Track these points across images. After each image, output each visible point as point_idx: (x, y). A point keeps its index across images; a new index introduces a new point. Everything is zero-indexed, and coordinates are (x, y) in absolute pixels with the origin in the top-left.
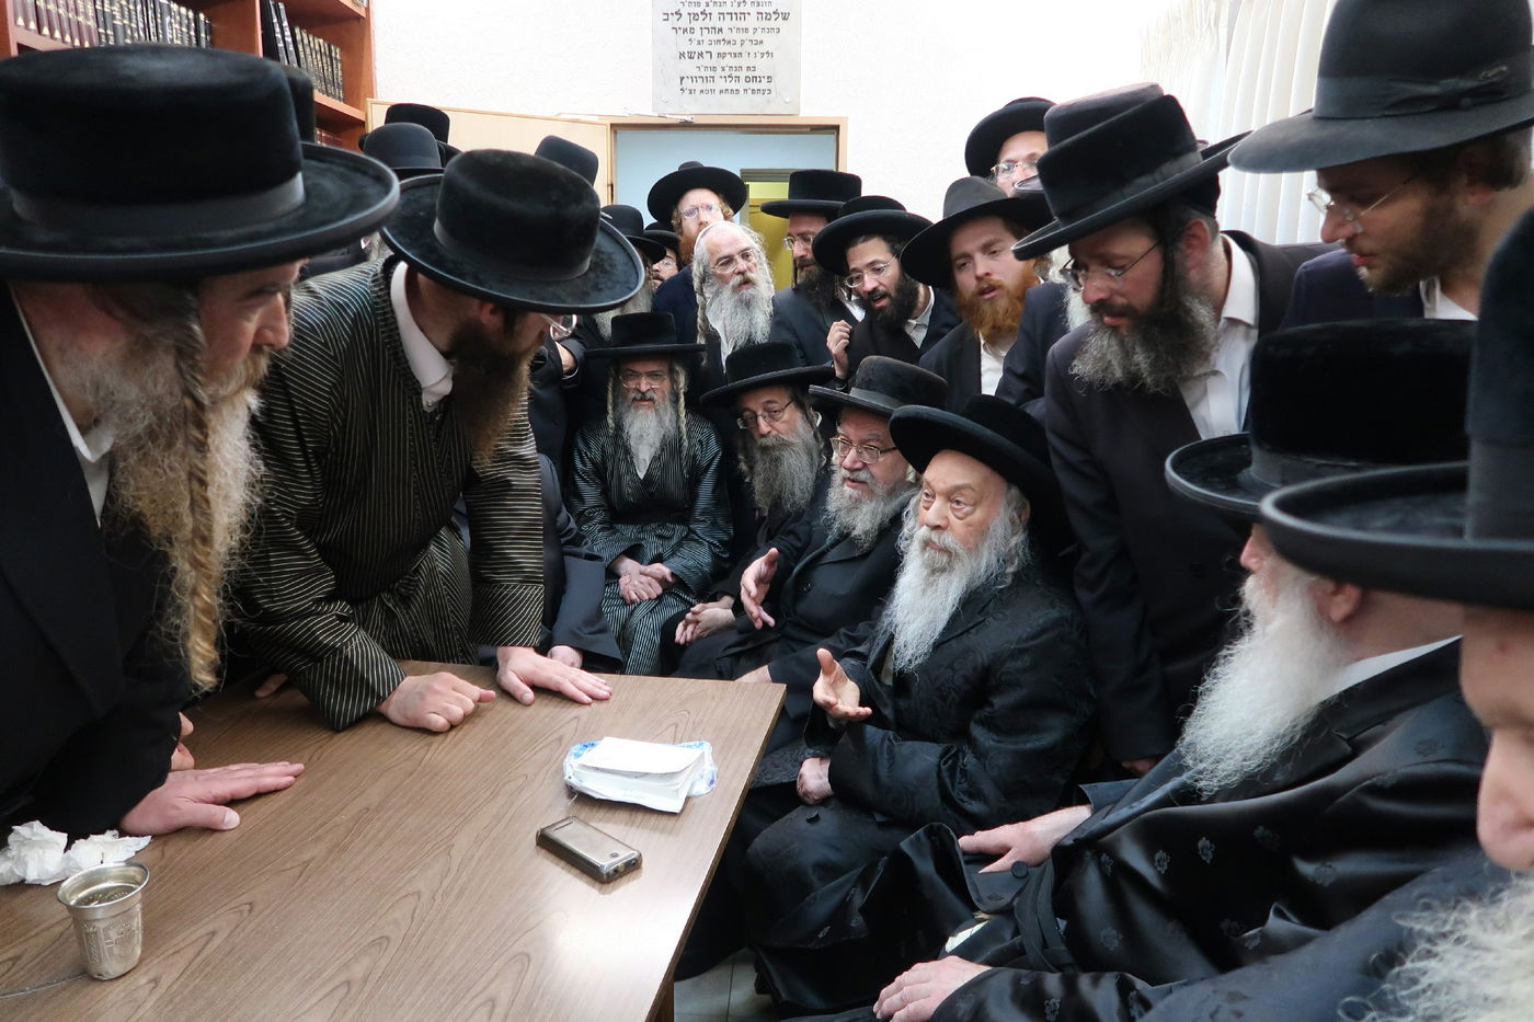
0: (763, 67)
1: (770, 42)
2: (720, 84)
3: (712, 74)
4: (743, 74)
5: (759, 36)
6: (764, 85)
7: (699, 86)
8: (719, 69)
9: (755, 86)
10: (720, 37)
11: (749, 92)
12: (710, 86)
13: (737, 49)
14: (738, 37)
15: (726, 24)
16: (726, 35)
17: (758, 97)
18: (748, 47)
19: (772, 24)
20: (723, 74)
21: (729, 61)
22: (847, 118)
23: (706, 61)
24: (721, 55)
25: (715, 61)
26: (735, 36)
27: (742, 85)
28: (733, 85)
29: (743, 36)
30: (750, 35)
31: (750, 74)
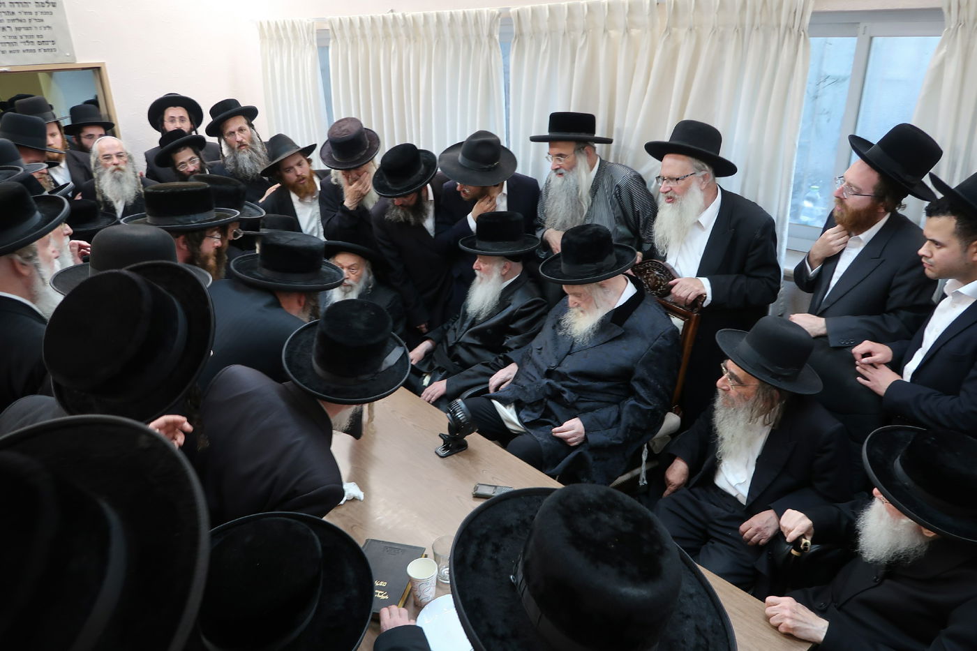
0: (47, 35)
1: (48, 20)
2: (22, 47)
3: (14, 40)
4: (35, 40)
5: (40, 16)
6: (50, 46)
7: (7, 48)
8: (19, 37)
9: (46, 47)
10: (14, 17)
11: (42, 50)
12: (15, 48)
13: (27, 24)
14: (27, 17)
15: (16, 9)
16: (17, 16)
17: (48, 54)
18: (34, 23)
19: (46, 9)
20: (22, 40)
21: (23, 32)
22: (104, 63)
23: (8, 32)
24: (18, 29)
25: (14, 33)
26: (23, 16)
27: (36, 47)
28: (30, 47)
29: (30, 17)
30: (34, 16)
31: (41, 40)
